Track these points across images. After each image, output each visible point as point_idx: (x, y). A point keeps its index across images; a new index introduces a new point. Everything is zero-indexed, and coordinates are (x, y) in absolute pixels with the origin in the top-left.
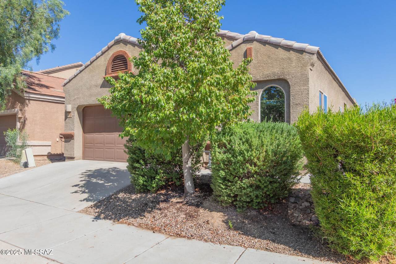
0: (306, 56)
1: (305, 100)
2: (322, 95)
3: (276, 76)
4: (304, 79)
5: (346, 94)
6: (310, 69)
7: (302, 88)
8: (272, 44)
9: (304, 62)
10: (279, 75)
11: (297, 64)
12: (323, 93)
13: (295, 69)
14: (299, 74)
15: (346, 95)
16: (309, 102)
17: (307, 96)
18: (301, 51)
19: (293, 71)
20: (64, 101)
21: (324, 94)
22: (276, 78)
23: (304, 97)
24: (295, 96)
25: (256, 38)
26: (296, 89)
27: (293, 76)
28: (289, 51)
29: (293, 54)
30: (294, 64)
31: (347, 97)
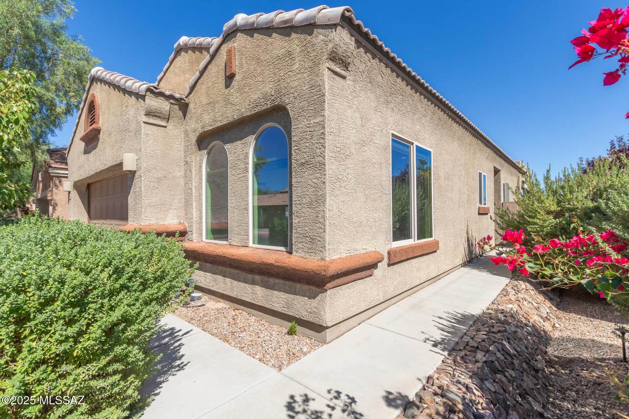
0: (319, 37)
1: (318, 151)
2: (412, 146)
3: (268, 102)
4: (316, 97)
5: (495, 152)
6: (328, 68)
7: (312, 122)
8: (262, 28)
9: (315, 54)
10: (273, 98)
11: (303, 63)
12: (412, 144)
13: (299, 76)
14: (306, 87)
15: (497, 154)
16: (326, 157)
17: (322, 141)
18: (309, 27)
19: (296, 83)
20: (67, 174)
21: (416, 143)
22: (269, 106)
23: (316, 144)
24: (299, 144)
25: (238, 24)
26: (301, 126)
27: (296, 95)
28: (289, 35)
29: (296, 41)
30: (297, 66)
31: (500, 157)
